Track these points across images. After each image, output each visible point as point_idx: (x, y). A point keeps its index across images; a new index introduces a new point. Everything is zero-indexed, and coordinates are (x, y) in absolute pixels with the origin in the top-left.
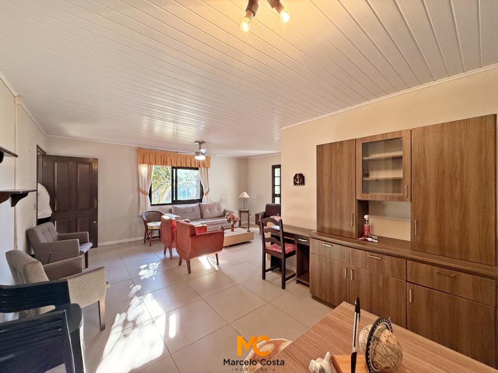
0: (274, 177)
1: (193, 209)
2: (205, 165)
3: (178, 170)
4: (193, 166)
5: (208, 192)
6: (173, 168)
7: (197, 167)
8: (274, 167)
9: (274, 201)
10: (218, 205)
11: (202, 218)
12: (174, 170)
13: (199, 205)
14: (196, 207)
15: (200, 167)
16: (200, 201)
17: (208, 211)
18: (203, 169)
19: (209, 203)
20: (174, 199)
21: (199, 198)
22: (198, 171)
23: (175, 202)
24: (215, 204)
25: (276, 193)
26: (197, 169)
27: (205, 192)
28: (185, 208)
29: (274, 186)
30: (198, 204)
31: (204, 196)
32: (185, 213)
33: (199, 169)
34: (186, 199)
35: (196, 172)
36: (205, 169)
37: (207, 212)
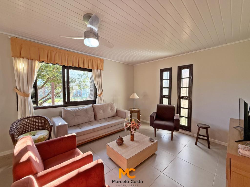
0: (162, 79)
1: (86, 111)
2: (99, 68)
3: (71, 71)
4: (86, 67)
5: (101, 94)
6: (64, 67)
7: (90, 68)
8: (162, 71)
9: (161, 102)
10: (111, 105)
11: (95, 119)
12: (66, 70)
13: (93, 106)
14: (89, 108)
15: (93, 68)
16: (94, 102)
17: (101, 112)
18: (96, 71)
19: (103, 104)
20: (66, 101)
21: (93, 99)
22: (91, 73)
23: (68, 103)
24: (108, 104)
25: (164, 94)
26: (90, 71)
27: (98, 93)
28: (78, 111)
29: (162, 88)
30: (91, 105)
31: (98, 97)
32: (76, 116)
33: (93, 70)
34: (79, 100)
35: (89, 74)
36: (99, 71)
37: (100, 114)
